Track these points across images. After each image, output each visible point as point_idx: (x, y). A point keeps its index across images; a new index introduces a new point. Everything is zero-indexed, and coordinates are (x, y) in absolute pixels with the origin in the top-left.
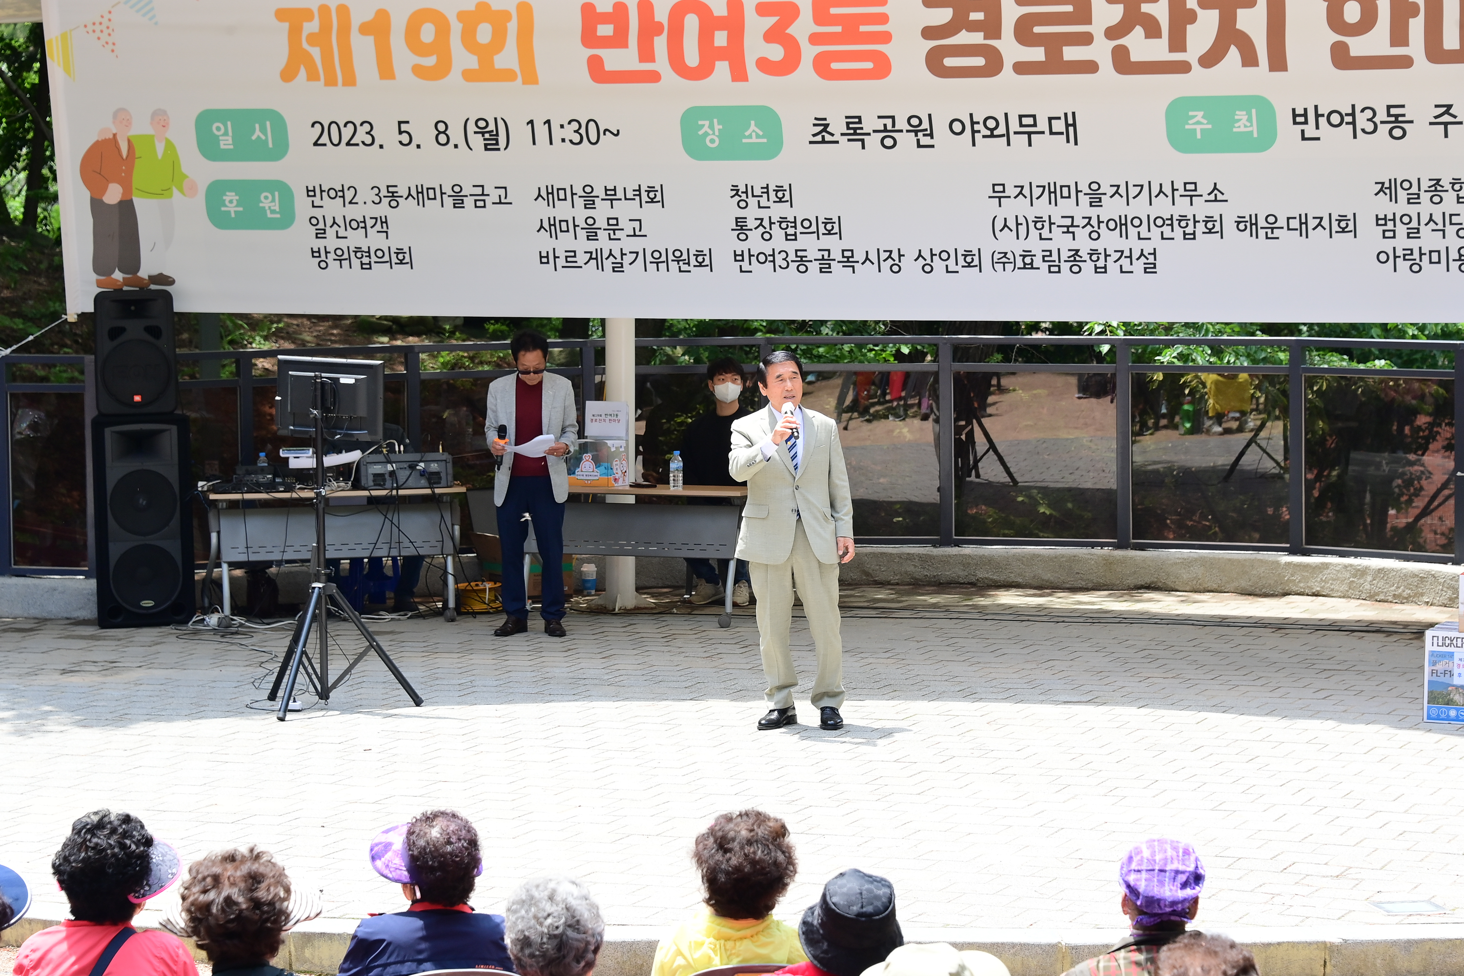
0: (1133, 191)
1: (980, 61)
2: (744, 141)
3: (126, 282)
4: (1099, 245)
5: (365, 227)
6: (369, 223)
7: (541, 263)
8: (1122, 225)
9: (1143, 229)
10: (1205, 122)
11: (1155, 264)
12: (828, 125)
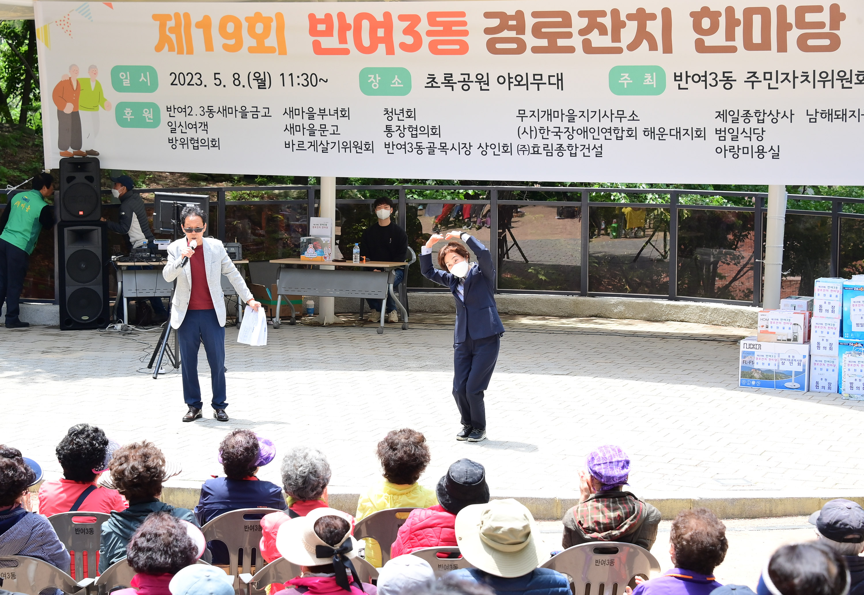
0: (591, 114)
1: (514, 46)
2: (391, 86)
3: (75, 154)
4: (573, 142)
5: (196, 128)
6: (198, 125)
7: (286, 147)
8: (584, 132)
9: (596, 135)
10: (629, 79)
11: (601, 152)
12: (435, 78)
